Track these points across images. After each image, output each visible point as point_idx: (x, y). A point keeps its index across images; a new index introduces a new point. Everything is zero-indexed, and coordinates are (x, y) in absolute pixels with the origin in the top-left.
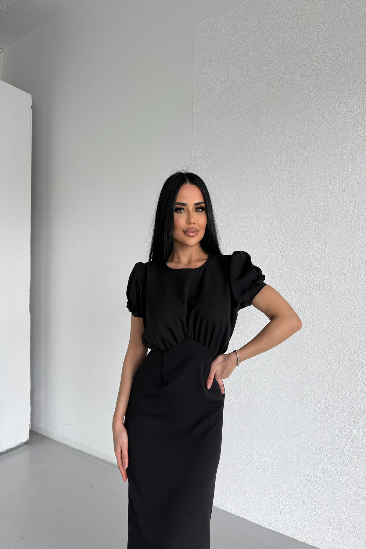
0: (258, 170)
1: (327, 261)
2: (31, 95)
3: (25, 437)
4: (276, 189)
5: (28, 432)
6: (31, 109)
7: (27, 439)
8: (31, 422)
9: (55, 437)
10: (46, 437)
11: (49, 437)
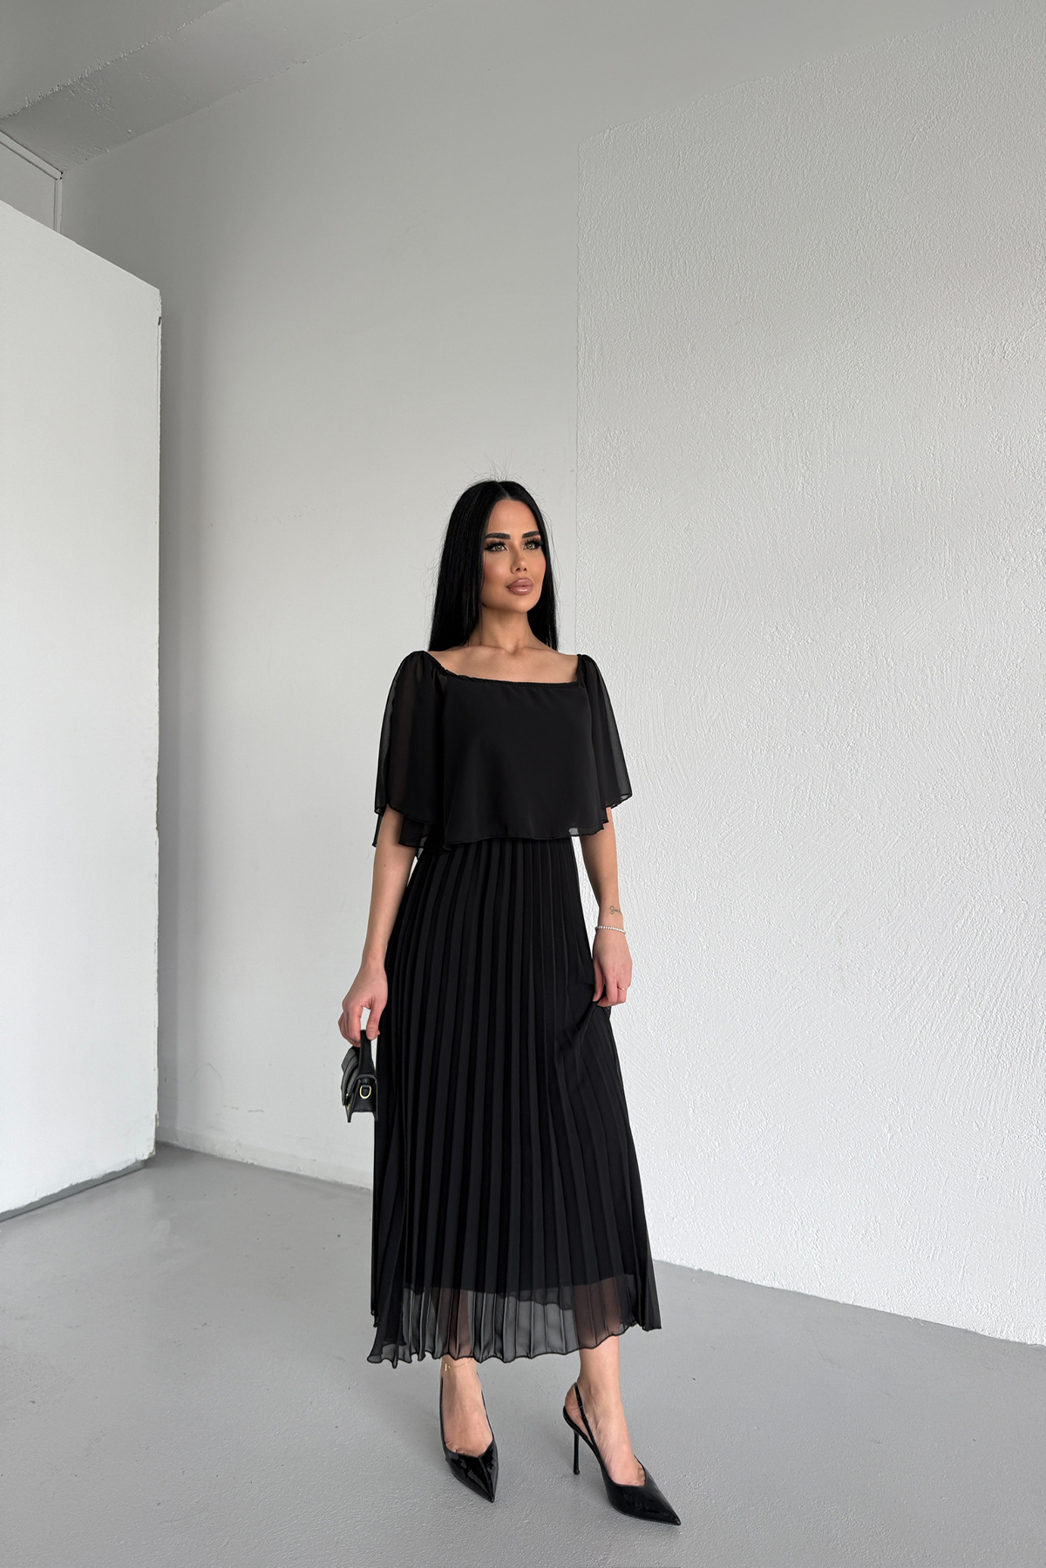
0: (736, 475)
1: (892, 673)
2: (157, 291)
3: (145, 1149)
5: (153, 1137)
6: (159, 324)
7: (150, 1153)
8: (158, 1109)
9: (217, 1148)
10: (193, 1152)
11: (201, 1150)
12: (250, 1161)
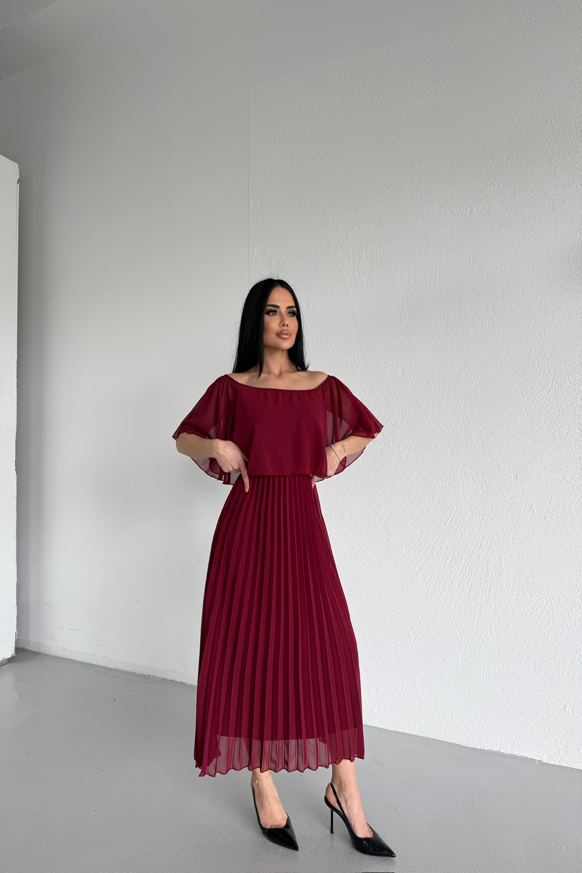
0: (333, 275)
1: (413, 385)
2: (17, 165)
3: (9, 652)
5: (14, 645)
6: (18, 183)
7: (12, 655)
8: (17, 630)
9: (52, 651)
10: (39, 653)
11: (43, 652)
12: (70, 658)
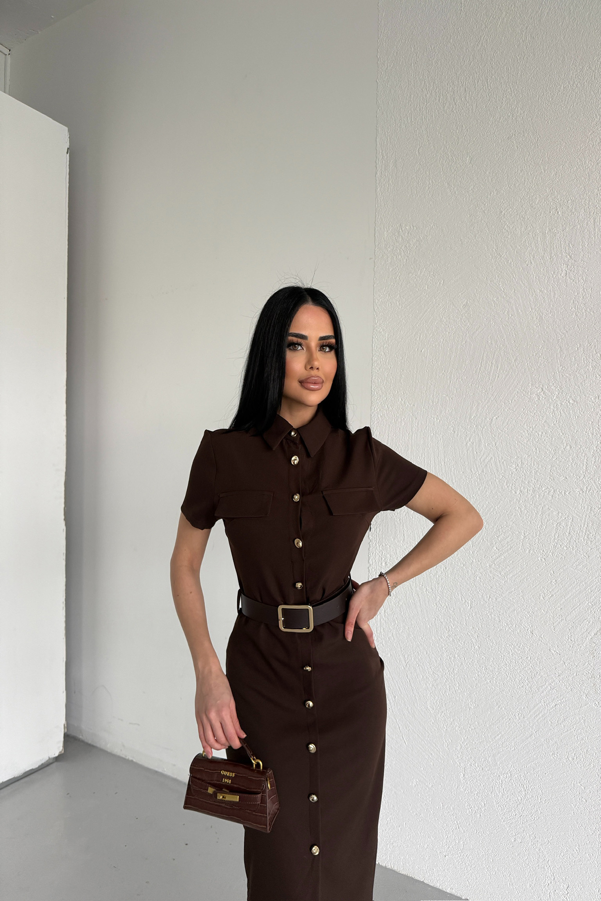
0: (507, 263)
2: (66, 129)
3: (56, 747)
4: (544, 298)
5: (62, 739)
6: (67, 153)
7: (60, 752)
8: (66, 720)
9: (108, 746)
10: (92, 746)
11: (98, 746)
12: (130, 758)
